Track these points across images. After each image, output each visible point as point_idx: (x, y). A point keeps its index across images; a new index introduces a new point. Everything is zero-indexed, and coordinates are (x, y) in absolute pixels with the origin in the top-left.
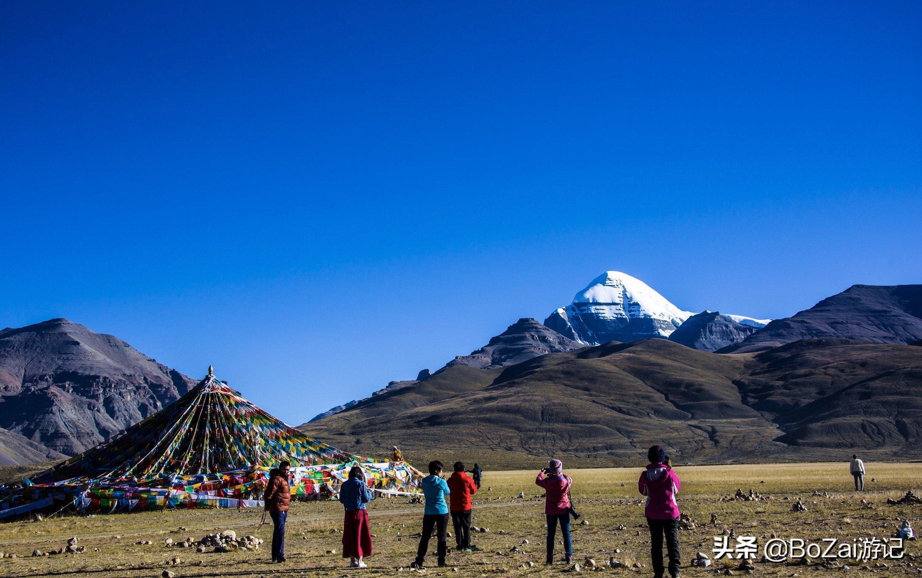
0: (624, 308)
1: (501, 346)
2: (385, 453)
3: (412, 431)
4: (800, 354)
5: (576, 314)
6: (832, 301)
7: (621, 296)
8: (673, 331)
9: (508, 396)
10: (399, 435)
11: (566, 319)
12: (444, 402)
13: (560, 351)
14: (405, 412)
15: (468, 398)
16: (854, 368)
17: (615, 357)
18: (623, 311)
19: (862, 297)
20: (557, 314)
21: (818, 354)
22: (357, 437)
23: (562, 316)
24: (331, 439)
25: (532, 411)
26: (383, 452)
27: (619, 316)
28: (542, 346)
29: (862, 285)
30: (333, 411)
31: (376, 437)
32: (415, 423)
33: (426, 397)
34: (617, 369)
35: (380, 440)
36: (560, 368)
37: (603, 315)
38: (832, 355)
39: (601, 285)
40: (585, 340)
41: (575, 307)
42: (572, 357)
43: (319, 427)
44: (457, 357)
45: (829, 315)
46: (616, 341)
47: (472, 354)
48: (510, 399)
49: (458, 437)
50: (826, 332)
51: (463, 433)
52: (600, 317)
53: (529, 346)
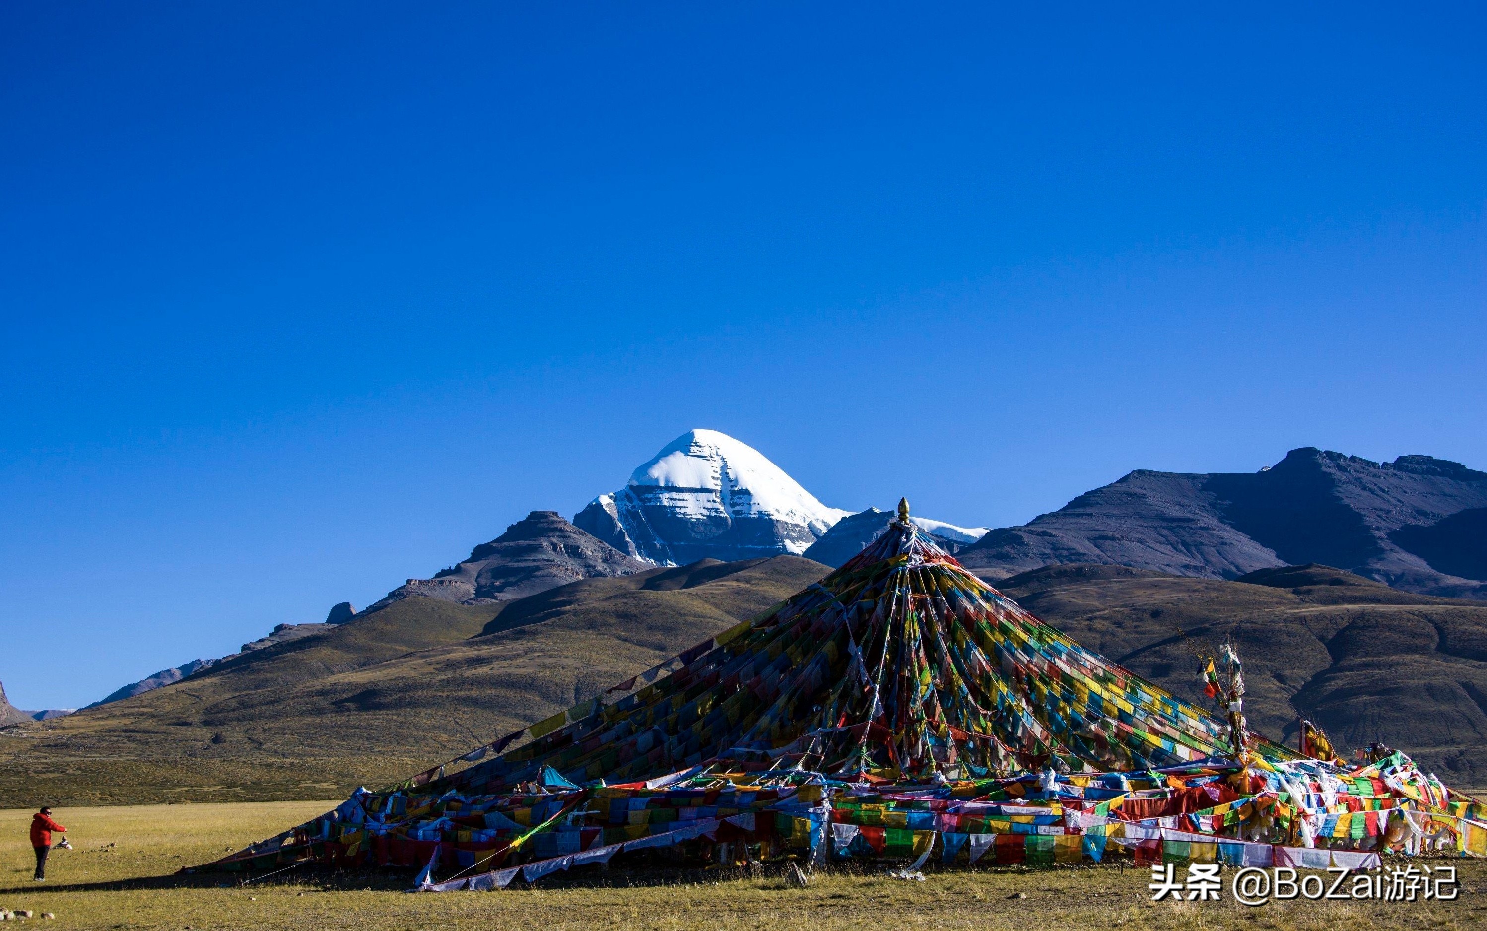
0: (722, 499)
1: (494, 561)
2: (278, 760)
3: (326, 720)
4: (1045, 592)
5: (634, 507)
6: (1096, 498)
7: (717, 475)
8: (811, 544)
9: (512, 657)
10: (301, 727)
11: (615, 515)
12: (388, 665)
13: (605, 576)
14: (311, 683)
15: (434, 659)
16: (1140, 620)
17: (713, 589)
18: (720, 504)
19: (1148, 493)
20: (599, 505)
21: (1076, 592)
22: (216, 730)
23: (607, 510)
24: (162, 733)
25: (558, 685)
26: (274, 760)
27: (713, 514)
28: (572, 563)
29: (1149, 471)
30: (155, 680)
31: (254, 730)
32: (332, 703)
33: (352, 656)
34: (717, 611)
35: (261, 737)
36: (611, 605)
37: (683, 510)
38: (1102, 596)
39: (682, 454)
40: (650, 555)
41: (632, 494)
42: (633, 587)
43: (136, 709)
44: (409, 581)
45: (1091, 523)
46: (714, 560)
47: (438, 575)
48: (516, 662)
49: (415, 733)
50: (1084, 554)
51: (425, 726)
52: (677, 513)
53: (546, 563)
